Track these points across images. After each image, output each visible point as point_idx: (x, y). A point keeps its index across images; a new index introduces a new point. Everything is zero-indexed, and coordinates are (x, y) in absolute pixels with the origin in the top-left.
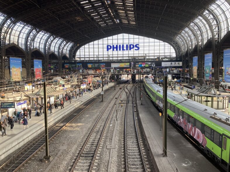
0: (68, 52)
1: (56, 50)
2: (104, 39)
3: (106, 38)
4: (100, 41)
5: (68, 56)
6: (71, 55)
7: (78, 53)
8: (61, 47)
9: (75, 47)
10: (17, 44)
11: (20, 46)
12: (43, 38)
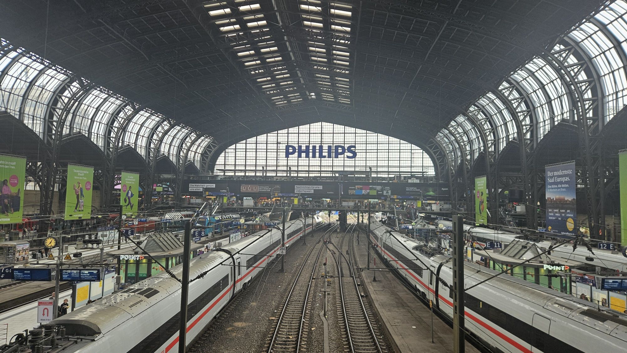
0: (198, 157)
1: (174, 151)
2: (279, 132)
3: (285, 131)
4: (272, 137)
5: (198, 165)
6: (205, 163)
7: (220, 160)
8: (184, 145)
9: (214, 147)
10: (87, 135)
11: (94, 139)
12: (146, 125)
